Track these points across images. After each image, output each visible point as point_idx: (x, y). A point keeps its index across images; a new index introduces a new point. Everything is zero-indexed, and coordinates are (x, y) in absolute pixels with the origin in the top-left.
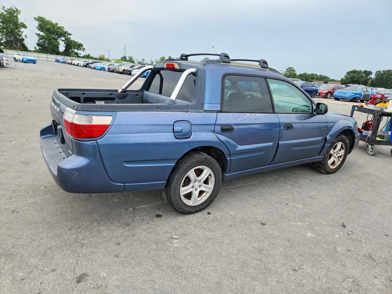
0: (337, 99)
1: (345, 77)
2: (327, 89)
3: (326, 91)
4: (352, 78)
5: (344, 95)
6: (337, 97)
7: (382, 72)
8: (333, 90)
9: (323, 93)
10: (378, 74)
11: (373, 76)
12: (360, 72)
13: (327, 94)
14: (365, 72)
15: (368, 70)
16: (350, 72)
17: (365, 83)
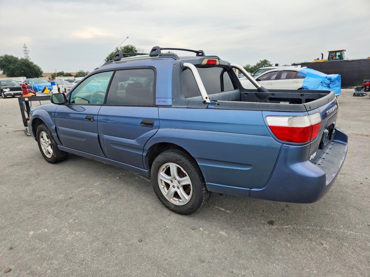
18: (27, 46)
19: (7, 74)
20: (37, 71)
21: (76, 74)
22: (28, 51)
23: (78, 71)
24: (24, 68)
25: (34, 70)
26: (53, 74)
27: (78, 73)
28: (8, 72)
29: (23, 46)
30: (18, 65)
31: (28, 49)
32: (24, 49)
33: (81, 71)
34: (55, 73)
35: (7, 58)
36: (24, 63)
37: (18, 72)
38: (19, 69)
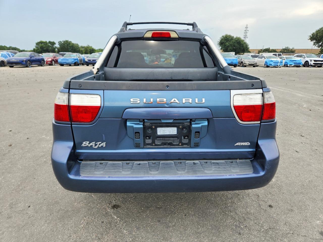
0: (62, 65)
1: (36, 47)
2: (50, 57)
3: (50, 60)
4: (42, 48)
5: (67, 62)
6: (62, 64)
7: (62, 42)
8: (54, 58)
9: (49, 61)
10: (60, 43)
11: (57, 45)
12: (45, 43)
13: (51, 61)
14: (50, 42)
15: (52, 41)
16: (38, 43)
17: (53, 51)
18: (248, 26)
19: (223, 49)
20: (245, 47)
21: (281, 50)
22: (248, 31)
23: (284, 48)
24: (236, 44)
25: (243, 47)
26: (259, 50)
27: (283, 49)
28: (224, 48)
29: (246, 26)
30: (232, 42)
31: (248, 29)
32: (245, 29)
33: (286, 47)
34: (261, 50)
35: (226, 37)
36: (237, 41)
37: (230, 48)
38: (232, 45)
